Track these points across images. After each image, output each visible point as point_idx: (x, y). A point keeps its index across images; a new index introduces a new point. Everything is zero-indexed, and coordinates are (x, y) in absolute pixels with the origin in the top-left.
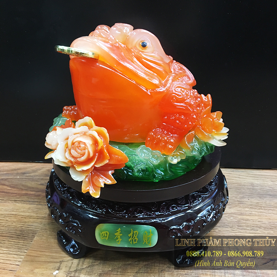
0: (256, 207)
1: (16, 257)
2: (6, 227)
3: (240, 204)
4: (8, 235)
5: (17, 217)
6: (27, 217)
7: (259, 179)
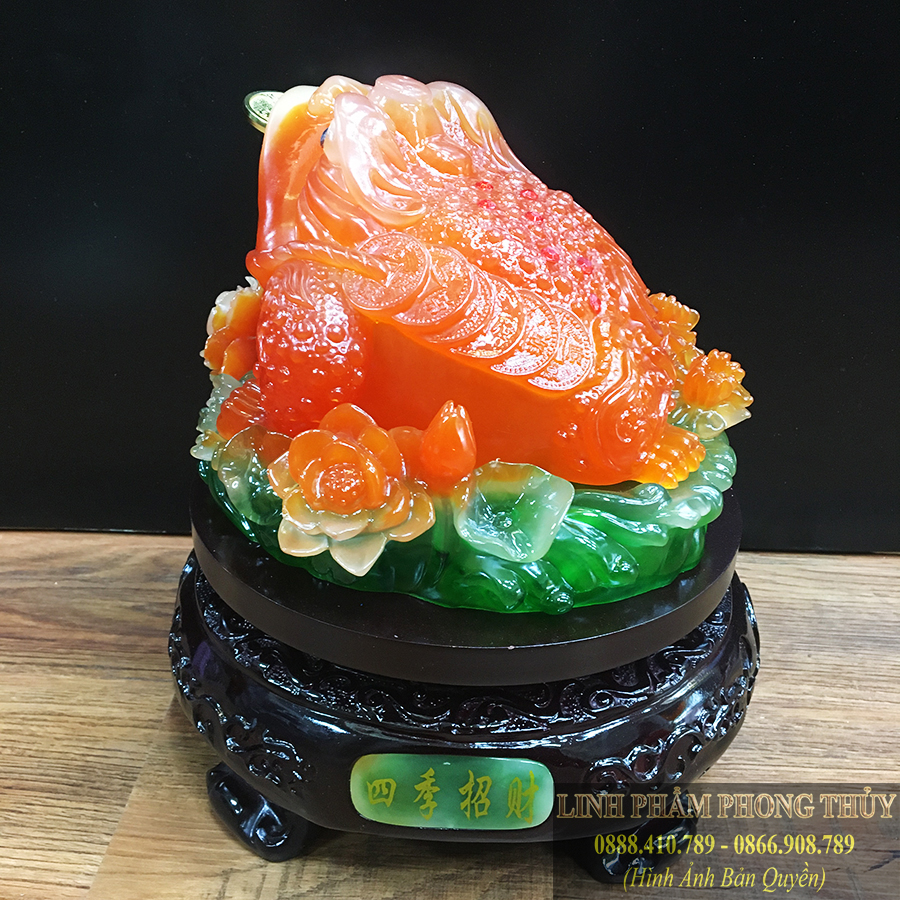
0: (834, 681)
1: (75, 860)
2: (30, 756)
3: (783, 671)
4: (42, 784)
5: (67, 722)
6: (101, 722)
7: (836, 585)
